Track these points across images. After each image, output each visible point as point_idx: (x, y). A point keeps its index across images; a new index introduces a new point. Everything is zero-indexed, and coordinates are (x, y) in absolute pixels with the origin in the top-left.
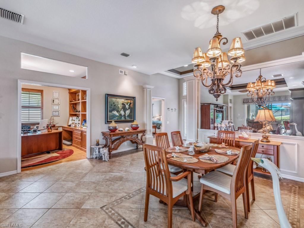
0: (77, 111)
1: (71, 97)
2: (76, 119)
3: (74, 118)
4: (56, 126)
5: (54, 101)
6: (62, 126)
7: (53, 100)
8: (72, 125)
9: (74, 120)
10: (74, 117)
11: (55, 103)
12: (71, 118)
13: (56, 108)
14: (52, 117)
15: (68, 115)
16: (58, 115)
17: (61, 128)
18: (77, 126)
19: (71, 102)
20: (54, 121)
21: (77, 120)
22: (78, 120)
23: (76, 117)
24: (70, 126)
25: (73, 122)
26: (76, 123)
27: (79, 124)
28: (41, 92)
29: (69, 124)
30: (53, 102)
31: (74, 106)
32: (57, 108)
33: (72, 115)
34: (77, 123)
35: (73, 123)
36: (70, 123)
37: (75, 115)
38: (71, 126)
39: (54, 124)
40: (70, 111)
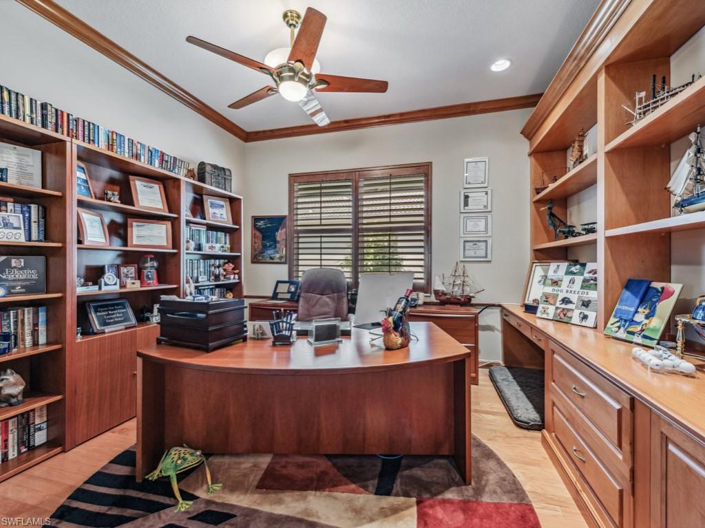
0: (571, 233)
1: (540, 170)
2: (568, 273)
3: (558, 269)
4: (473, 301)
5: (470, 200)
6: (500, 306)
7: (466, 197)
8: (541, 307)
9: (555, 283)
10: (553, 266)
11: (471, 207)
12: (539, 271)
13: (477, 226)
14: (461, 265)
15: (528, 255)
16: (484, 255)
17: (497, 311)
18: (576, 319)
19: (538, 191)
20: (466, 279)
21: (572, 281)
22: (579, 280)
23: (564, 266)
24: (531, 309)
25: (549, 290)
26: (566, 301)
27: (586, 304)
28: (424, 170)
29: (529, 301)
30: (466, 204)
31: (556, 211)
32: (482, 227)
33: (543, 256)
34: (574, 298)
35: (547, 299)
36: (536, 291)
37: (562, 254)
38: (538, 314)
39: (468, 291)
40: (535, 239)
